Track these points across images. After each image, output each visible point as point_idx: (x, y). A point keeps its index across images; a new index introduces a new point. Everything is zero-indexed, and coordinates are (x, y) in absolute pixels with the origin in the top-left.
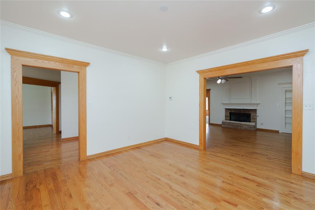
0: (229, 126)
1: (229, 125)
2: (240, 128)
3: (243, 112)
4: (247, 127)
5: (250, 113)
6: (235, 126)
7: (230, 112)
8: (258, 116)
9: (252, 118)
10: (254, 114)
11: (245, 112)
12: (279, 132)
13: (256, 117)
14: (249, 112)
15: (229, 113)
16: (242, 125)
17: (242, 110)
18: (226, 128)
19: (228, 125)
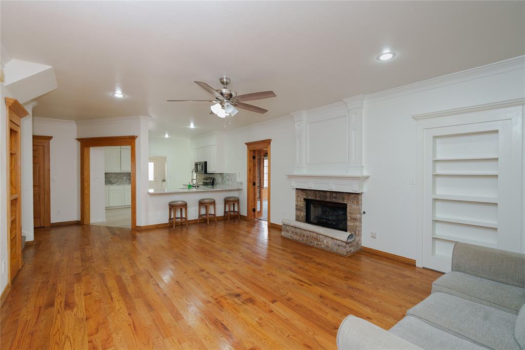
0: (295, 237)
1: (296, 233)
2: (317, 244)
3: (331, 200)
4: (330, 242)
5: (345, 202)
6: (307, 237)
7: (305, 197)
8: (364, 213)
9: (349, 218)
10: (355, 207)
11: (334, 200)
12: (417, 265)
13: (358, 216)
14: (343, 199)
15: (302, 200)
16: (321, 236)
17: (328, 194)
18: (289, 239)
19: (293, 232)
